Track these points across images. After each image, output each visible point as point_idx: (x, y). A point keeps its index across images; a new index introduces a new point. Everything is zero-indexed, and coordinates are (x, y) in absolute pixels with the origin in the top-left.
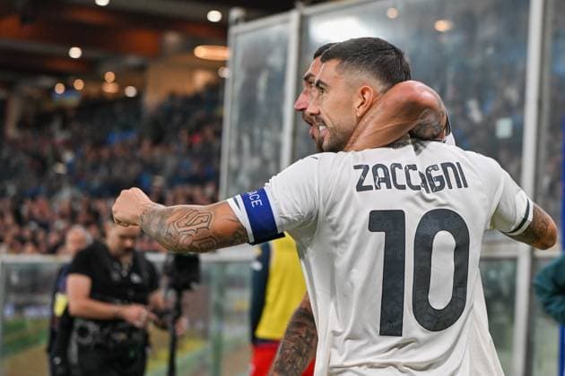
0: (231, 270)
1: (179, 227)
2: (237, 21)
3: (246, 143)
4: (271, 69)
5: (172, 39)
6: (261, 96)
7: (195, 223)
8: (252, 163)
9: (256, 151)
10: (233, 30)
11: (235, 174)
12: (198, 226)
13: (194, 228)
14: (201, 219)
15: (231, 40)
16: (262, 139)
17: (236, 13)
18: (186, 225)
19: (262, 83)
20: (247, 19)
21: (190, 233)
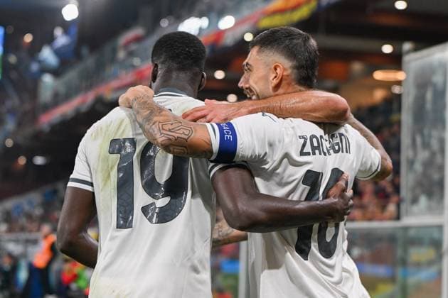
0: (412, 233)
1: (163, 129)
2: (408, 52)
3: (419, 140)
4: (434, 85)
5: (357, 67)
6: (429, 106)
7: (178, 132)
8: (423, 155)
9: (426, 145)
10: (406, 58)
11: (411, 163)
12: (180, 136)
13: (176, 135)
14: (184, 131)
15: (404, 66)
16: (430, 136)
17: (407, 46)
18: (170, 130)
19: (429, 96)
20: (416, 49)
21: (171, 137)
